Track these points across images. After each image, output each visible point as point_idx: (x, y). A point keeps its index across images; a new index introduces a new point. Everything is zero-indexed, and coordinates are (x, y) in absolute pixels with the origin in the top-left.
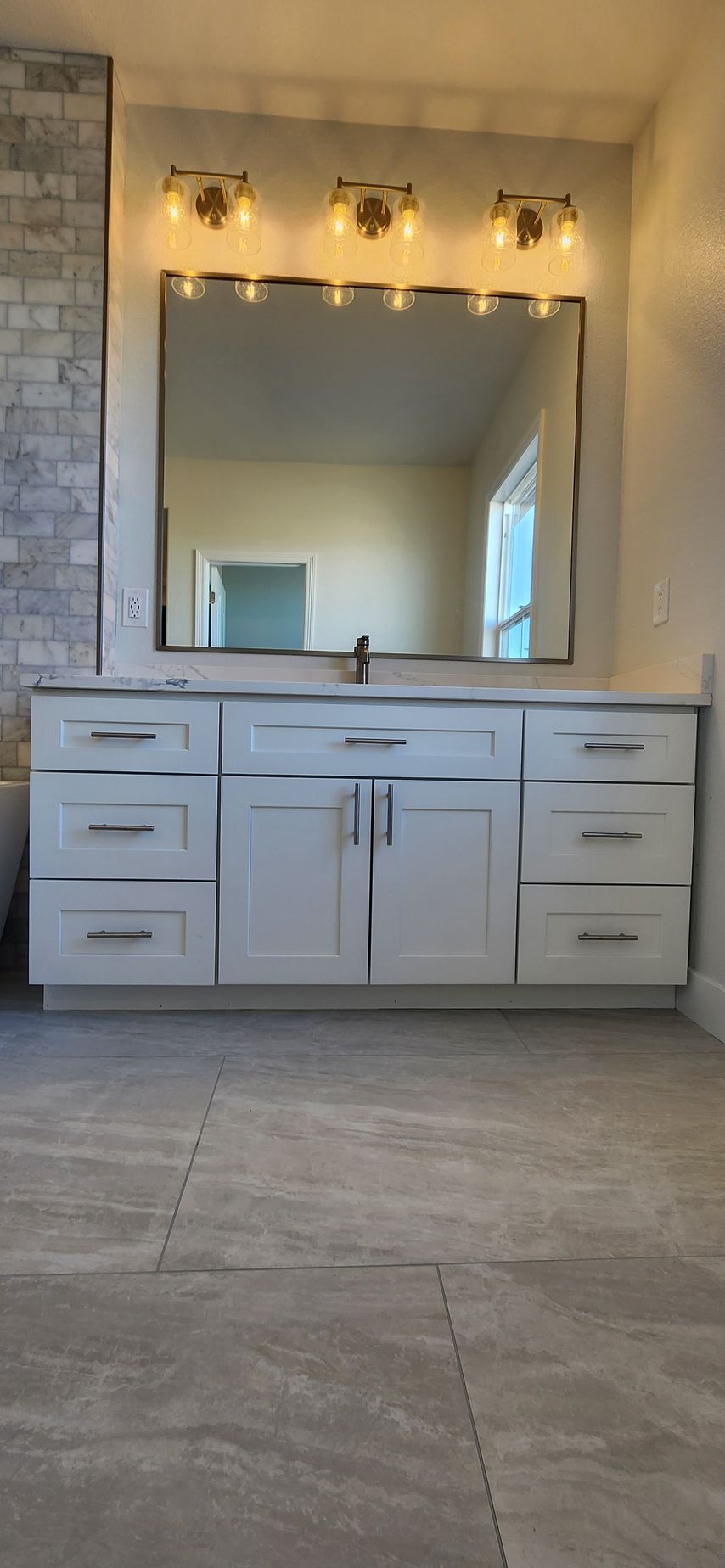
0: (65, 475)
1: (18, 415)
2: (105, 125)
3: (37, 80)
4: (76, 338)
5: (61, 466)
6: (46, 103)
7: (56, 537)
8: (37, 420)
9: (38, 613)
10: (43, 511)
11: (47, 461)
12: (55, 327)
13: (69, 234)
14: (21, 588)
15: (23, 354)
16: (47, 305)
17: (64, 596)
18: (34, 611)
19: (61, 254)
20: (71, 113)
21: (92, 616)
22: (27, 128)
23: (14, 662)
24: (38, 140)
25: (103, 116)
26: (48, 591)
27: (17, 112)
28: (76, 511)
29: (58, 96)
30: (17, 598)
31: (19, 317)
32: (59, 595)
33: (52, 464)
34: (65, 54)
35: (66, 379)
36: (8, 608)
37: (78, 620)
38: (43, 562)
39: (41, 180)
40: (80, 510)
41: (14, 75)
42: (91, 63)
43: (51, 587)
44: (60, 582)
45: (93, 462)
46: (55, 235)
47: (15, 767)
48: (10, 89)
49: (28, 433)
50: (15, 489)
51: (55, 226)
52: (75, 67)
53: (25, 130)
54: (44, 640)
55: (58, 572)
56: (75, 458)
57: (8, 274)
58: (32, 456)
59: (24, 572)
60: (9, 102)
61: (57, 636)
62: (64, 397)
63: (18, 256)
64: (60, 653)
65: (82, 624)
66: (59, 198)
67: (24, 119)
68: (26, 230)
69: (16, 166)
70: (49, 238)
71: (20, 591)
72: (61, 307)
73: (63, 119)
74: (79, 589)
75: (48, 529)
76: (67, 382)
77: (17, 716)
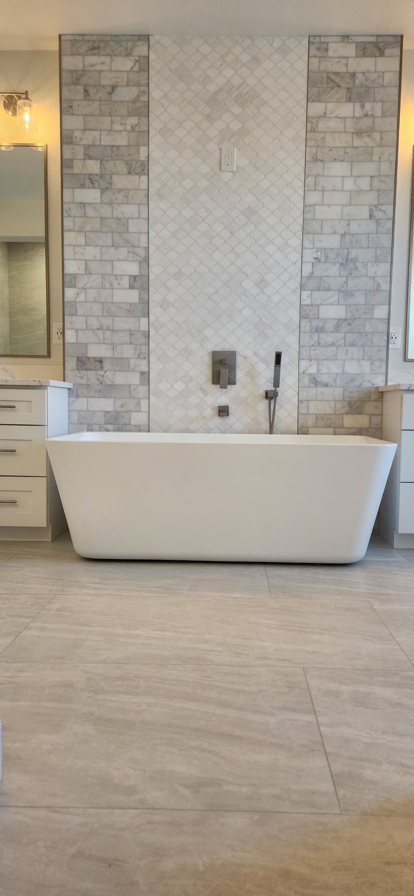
0: (372, 270)
1: (348, 238)
2: (399, 73)
3: (362, 52)
4: (380, 194)
5: (370, 265)
6: (367, 64)
7: (366, 304)
8: (358, 240)
9: (355, 345)
10: (359, 290)
11: (362, 263)
12: (368, 188)
13: (377, 136)
14: (347, 332)
15: (350, 205)
16: (364, 176)
17: (369, 336)
18: (353, 345)
19: (372, 147)
20: (380, 68)
21: (384, 346)
22: (356, 78)
23: (342, 372)
24: (362, 84)
25: (398, 69)
26: (361, 333)
27: (351, 70)
28: (377, 290)
29: (373, 59)
30: (345, 338)
31: (349, 184)
32: (367, 335)
33: (365, 264)
34: (378, 36)
35: (374, 217)
36: (340, 343)
37: (376, 348)
38: (359, 318)
39: (363, 106)
40: (380, 289)
41: (350, 50)
42: (391, 39)
43: (362, 330)
44: (368, 328)
45: (387, 262)
46: (369, 137)
47: (341, 428)
48: (347, 58)
49: (352, 248)
50: (345, 279)
51: (368, 132)
52: (383, 42)
53: (355, 79)
54: (358, 360)
55: (367, 323)
56: (377, 260)
57: (343, 161)
58: (354, 260)
59: (349, 324)
60: (347, 65)
61: (366, 358)
62: (372, 226)
63: (349, 150)
64: (366, 366)
65: (379, 351)
66: (372, 116)
67: (354, 73)
68: (354, 135)
69: (349, 100)
70: (366, 139)
71: (347, 334)
72: (371, 177)
73: (375, 72)
74: (377, 332)
75: (362, 300)
76: (374, 218)
77: (343, 400)
